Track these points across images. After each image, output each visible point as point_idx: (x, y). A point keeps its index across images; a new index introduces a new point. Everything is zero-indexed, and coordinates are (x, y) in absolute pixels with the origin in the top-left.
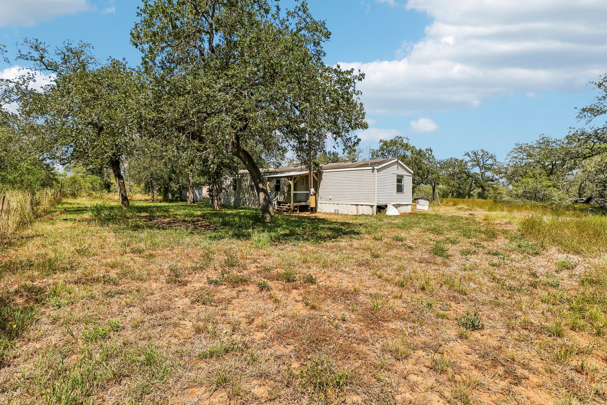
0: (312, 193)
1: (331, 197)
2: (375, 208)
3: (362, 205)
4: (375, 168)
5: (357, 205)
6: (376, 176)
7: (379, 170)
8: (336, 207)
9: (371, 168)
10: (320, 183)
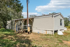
0: (28, 26)
1: (37, 27)
2: (54, 32)
3: (48, 30)
4: (54, 15)
5: (46, 30)
6: (54, 19)
7: (55, 17)
8: (39, 31)
9: (52, 16)
10: (33, 22)
